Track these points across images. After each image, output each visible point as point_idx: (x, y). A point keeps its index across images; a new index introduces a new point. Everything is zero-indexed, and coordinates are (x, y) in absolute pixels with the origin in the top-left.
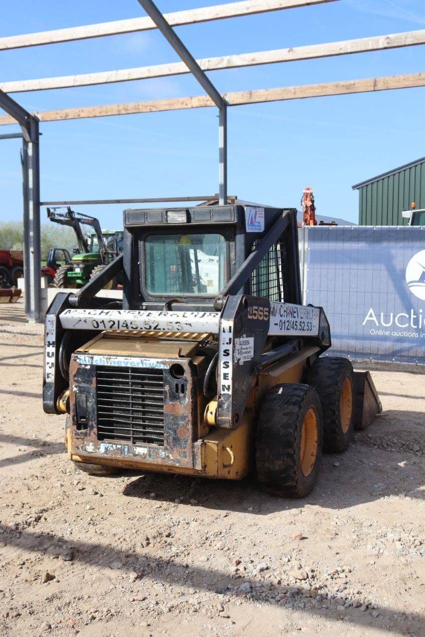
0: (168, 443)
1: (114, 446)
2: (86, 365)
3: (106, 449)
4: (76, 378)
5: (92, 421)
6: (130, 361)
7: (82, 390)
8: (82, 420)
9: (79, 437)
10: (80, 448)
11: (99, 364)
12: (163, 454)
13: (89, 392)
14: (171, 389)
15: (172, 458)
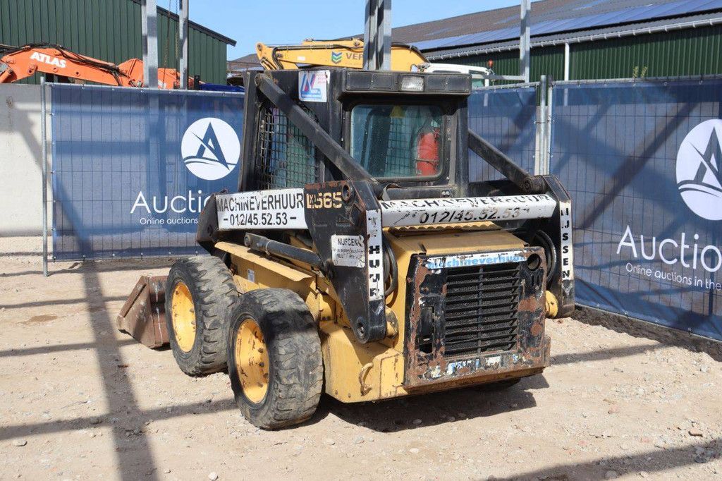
0: (522, 345)
1: (464, 363)
2: (436, 270)
3: (455, 369)
4: (422, 289)
5: (439, 339)
6: (486, 258)
7: (428, 302)
8: (425, 340)
9: (423, 362)
10: (424, 376)
11: (452, 265)
12: (516, 358)
13: (437, 304)
14: (527, 282)
15: (525, 361)
